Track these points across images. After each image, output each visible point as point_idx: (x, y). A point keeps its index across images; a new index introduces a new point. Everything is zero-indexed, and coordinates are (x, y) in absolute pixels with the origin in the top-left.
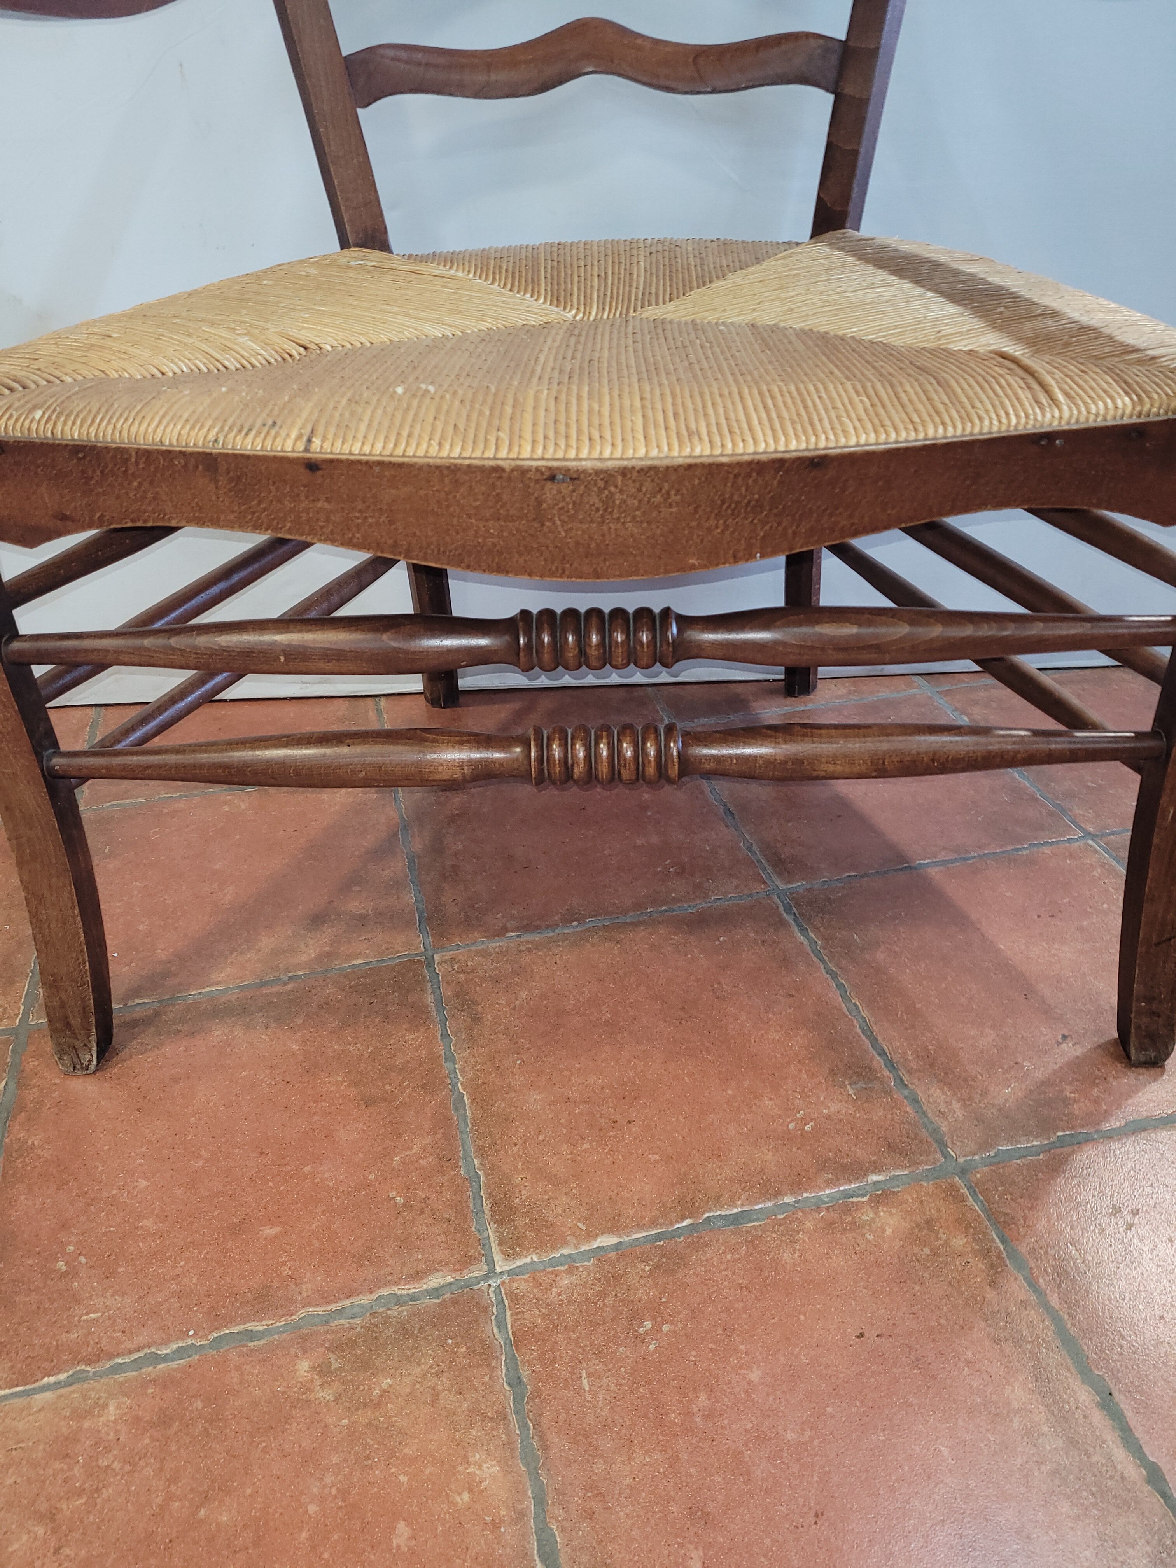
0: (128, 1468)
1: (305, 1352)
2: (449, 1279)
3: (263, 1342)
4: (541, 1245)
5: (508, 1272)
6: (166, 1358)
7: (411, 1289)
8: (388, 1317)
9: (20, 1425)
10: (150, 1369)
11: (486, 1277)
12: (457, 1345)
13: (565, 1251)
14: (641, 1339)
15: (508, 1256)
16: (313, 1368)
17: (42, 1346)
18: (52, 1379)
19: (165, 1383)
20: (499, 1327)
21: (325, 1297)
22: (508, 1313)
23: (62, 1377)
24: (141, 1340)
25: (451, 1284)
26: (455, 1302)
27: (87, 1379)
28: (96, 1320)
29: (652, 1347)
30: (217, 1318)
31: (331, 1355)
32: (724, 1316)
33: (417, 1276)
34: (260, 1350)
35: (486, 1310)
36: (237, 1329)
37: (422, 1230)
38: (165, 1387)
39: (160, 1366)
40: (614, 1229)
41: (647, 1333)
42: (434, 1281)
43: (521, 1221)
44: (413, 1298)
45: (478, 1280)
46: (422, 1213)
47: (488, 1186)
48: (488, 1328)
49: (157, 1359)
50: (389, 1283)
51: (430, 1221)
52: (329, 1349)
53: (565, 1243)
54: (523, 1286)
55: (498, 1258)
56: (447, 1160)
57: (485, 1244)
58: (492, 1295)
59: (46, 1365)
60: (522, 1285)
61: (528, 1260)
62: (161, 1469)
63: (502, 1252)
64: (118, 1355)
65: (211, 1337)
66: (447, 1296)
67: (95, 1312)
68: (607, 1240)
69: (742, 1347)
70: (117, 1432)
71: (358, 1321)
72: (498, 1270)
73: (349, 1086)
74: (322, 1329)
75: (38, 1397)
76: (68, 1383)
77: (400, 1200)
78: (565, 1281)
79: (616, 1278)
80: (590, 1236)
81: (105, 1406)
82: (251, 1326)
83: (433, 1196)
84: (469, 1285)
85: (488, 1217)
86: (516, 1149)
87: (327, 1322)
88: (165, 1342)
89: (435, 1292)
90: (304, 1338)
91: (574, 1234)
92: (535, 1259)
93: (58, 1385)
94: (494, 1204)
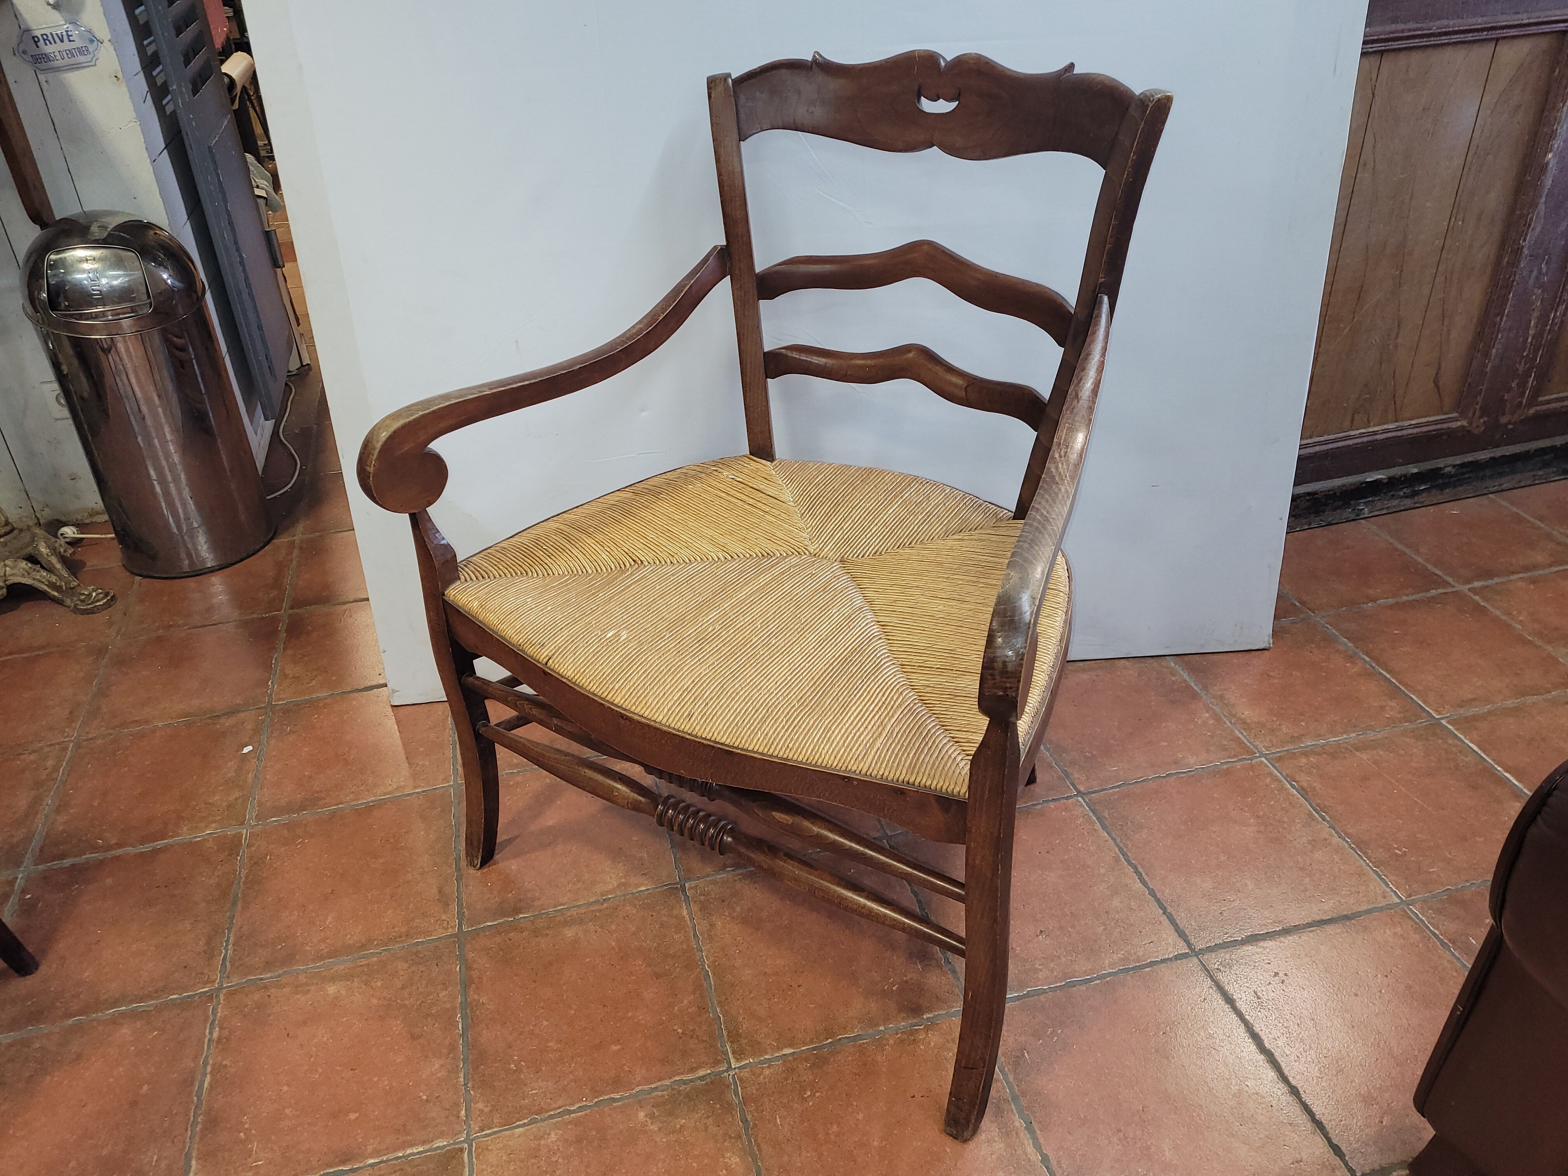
0: (566, 1161)
1: (641, 1107)
2: (709, 1071)
3: (620, 1103)
4: (753, 1054)
5: (738, 1068)
6: (574, 1112)
7: (690, 1076)
8: (680, 1090)
9: (511, 1143)
10: (567, 1116)
11: (727, 1071)
12: (715, 1104)
13: (767, 1057)
14: (805, 1100)
15: (737, 1060)
16: (646, 1116)
17: (512, 1106)
18: (521, 1123)
19: (577, 1123)
20: (735, 1095)
21: (648, 1081)
22: (739, 1088)
23: (526, 1121)
24: (560, 1103)
25: (710, 1074)
26: (712, 1082)
27: (537, 1122)
28: (537, 1093)
29: (811, 1103)
30: (596, 1092)
31: (654, 1109)
32: (846, 1088)
33: (693, 1070)
34: (620, 1107)
35: (728, 1086)
36: (606, 1097)
37: (693, 1046)
38: (576, 1125)
39: (572, 1115)
40: (791, 1046)
41: (808, 1097)
42: (701, 1073)
43: (744, 1041)
44: (691, 1081)
45: (724, 1072)
46: (692, 1037)
47: (725, 1023)
48: (730, 1096)
49: (570, 1112)
50: (679, 1074)
51: (697, 1041)
52: (653, 1106)
53: (766, 1053)
54: (746, 1075)
55: (732, 1060)
56: (703, 1009)
57: (726, 1054)
58: (731, 1079)
59: (517, 1115)
60: (745, 1073)
61: (748, 1062)
62: (582, 1162)
63: (735, 1057)
64: (551, 1111)
65: (594, 1101)
66: (709, 1080)
67: (536, 1089)
68: (788, 1051)
69: (855, 1103)
70: (558, 1146)
71: (665, 1093)
72: (733, 1067)
73: (646, 967)
74: (648, 1096)
75: (516, 1130)
76: (529, 1124)
77: (680, 1031)
78: (767, 1072)
79: (793, 1070)
80: (779, 1049)
81: (549, 1134)
82: (612, 1096)
83: (697, 1029)
84: (720, 1073)
85: (726, 1040)
86: (739, 1002)
87: (650, 1093)
88: (572, 1104)
89: (702, 1078)
90: (640, 1101)
91: (771, 1048)
92: (751, 1061)
93: (524, 1125)
94: (729, 1032)
